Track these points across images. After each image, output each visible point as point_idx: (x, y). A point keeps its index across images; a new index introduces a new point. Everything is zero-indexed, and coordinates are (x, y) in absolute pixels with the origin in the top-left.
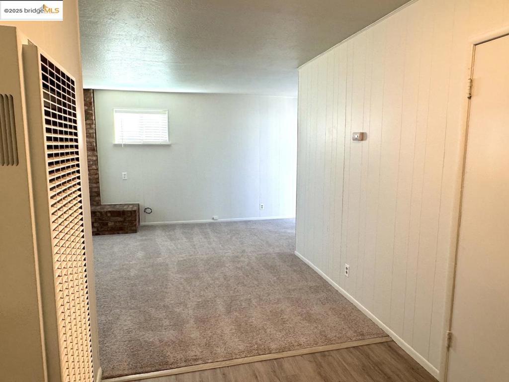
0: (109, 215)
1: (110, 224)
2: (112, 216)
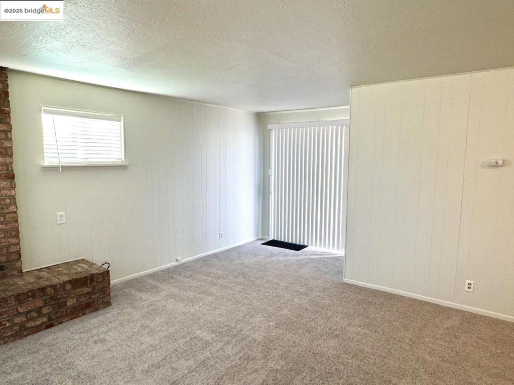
0: (68, 287)
1: (70, 302)
2: (73, 288)
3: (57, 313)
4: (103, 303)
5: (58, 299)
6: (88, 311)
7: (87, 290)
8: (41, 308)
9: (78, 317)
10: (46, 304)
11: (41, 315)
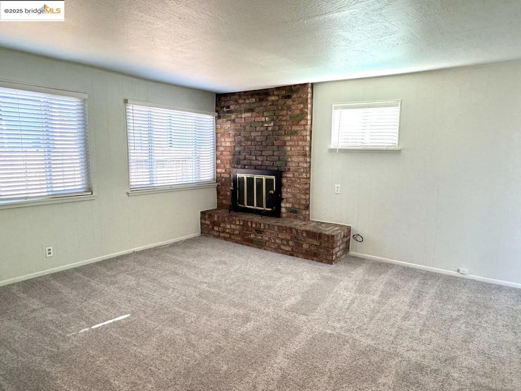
0: (305, 235)
1: (305, 246)
2: (308, 237)
3: (296, 248)
4: (326, 259)
5: (298, 240)
6: (315, 259)
7: (316, 243)
8: (289, 240)
9: (308, 259)
10: (291, 239)
11: (288, 245)
